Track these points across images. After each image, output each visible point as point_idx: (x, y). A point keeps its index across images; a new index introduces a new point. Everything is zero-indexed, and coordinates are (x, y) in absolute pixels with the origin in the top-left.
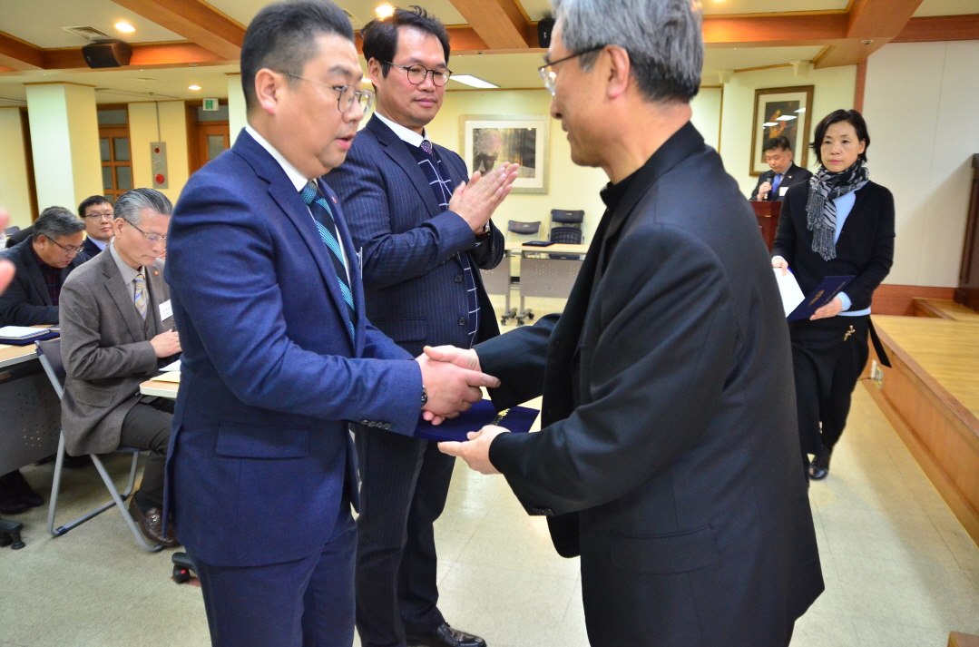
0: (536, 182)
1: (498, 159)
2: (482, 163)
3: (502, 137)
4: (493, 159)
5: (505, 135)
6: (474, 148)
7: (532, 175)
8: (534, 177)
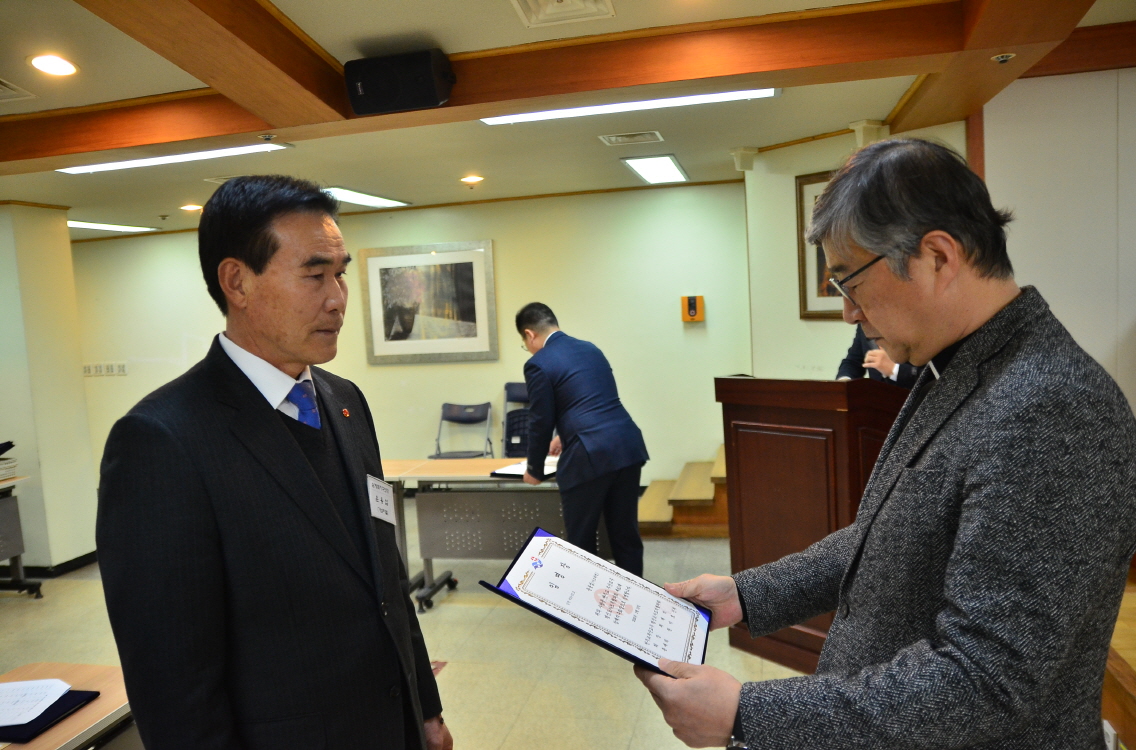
0: (479, 344)
1: (421, 311)
2: (397, 319)
3: (423, 278)
4: (413, 312)
5: (428, 275)
6: (384, 298)
7: (472, 333)
8: (475, 335)
